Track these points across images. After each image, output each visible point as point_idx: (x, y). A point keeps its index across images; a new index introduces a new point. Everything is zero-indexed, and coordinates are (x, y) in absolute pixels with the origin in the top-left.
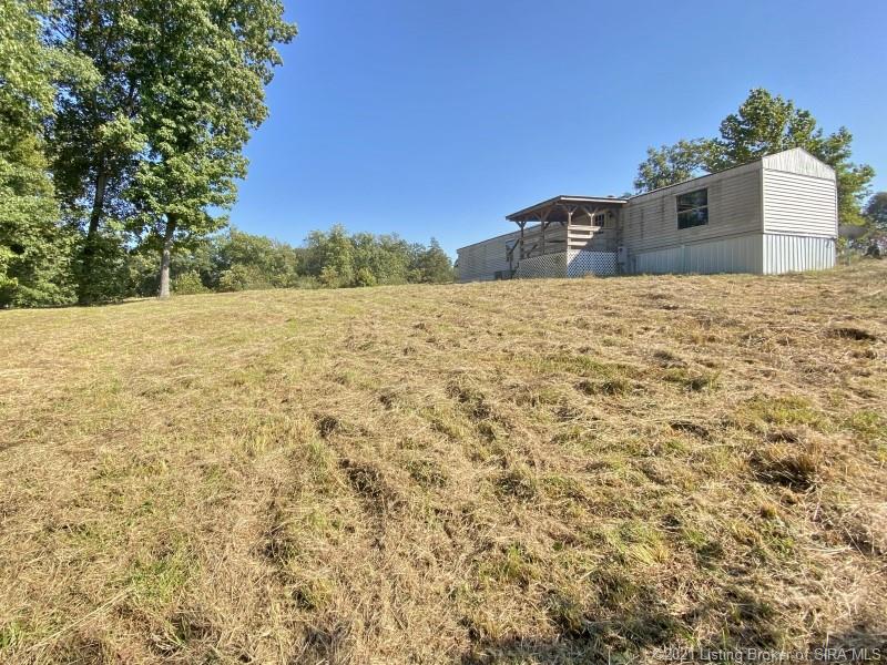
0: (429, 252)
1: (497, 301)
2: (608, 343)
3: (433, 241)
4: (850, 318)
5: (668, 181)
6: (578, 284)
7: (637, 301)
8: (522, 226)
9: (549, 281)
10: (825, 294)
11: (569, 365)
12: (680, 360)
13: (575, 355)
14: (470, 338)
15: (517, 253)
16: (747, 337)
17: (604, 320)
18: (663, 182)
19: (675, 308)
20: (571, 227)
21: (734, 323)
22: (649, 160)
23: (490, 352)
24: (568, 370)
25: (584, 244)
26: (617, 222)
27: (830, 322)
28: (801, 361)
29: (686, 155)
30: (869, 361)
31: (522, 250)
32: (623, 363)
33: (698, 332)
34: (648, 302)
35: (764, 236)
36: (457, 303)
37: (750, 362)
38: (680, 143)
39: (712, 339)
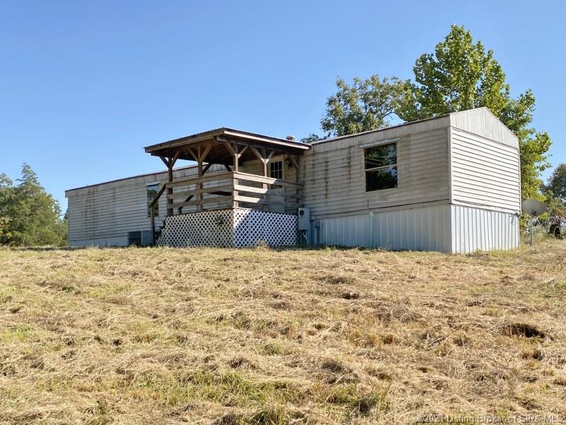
0: (17, 191)
1: (123, 283)
2: (270, 351)
3: (26, 170)
4: (524, 311)
5: (360, 125)
6: (245, 259)
7: (314, 285)
8: (170, 165)
9: (208, 251)
10: (505, 280)
11: (212, 388)
12: (351, 371)
13: (223, 371)
14: (65, 350)
15: (162, 202)
16: (424, 337)
17: (272, 315)
18: (353, 126)
19: (355, 297)
20: (239, 175)
21: (414, 318)
22: (339, 95)
23: (95, 375)
24: (211, 397)
25: (255, 200)
26: (297, 174)
27: (504, 316)
28: (473, 367)
29: (378, 96)
30: (536, 364)
31: (171, 201)
32: (283, 380)
33: (376, 330)
34: (326, 287)
35: (453, 207)
36: (53, 286)
37: (424, 370)
38: (373, 79)
39: (388, 341)
